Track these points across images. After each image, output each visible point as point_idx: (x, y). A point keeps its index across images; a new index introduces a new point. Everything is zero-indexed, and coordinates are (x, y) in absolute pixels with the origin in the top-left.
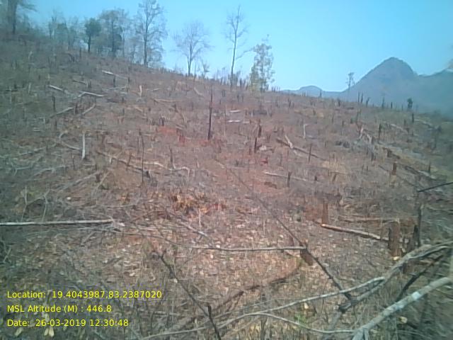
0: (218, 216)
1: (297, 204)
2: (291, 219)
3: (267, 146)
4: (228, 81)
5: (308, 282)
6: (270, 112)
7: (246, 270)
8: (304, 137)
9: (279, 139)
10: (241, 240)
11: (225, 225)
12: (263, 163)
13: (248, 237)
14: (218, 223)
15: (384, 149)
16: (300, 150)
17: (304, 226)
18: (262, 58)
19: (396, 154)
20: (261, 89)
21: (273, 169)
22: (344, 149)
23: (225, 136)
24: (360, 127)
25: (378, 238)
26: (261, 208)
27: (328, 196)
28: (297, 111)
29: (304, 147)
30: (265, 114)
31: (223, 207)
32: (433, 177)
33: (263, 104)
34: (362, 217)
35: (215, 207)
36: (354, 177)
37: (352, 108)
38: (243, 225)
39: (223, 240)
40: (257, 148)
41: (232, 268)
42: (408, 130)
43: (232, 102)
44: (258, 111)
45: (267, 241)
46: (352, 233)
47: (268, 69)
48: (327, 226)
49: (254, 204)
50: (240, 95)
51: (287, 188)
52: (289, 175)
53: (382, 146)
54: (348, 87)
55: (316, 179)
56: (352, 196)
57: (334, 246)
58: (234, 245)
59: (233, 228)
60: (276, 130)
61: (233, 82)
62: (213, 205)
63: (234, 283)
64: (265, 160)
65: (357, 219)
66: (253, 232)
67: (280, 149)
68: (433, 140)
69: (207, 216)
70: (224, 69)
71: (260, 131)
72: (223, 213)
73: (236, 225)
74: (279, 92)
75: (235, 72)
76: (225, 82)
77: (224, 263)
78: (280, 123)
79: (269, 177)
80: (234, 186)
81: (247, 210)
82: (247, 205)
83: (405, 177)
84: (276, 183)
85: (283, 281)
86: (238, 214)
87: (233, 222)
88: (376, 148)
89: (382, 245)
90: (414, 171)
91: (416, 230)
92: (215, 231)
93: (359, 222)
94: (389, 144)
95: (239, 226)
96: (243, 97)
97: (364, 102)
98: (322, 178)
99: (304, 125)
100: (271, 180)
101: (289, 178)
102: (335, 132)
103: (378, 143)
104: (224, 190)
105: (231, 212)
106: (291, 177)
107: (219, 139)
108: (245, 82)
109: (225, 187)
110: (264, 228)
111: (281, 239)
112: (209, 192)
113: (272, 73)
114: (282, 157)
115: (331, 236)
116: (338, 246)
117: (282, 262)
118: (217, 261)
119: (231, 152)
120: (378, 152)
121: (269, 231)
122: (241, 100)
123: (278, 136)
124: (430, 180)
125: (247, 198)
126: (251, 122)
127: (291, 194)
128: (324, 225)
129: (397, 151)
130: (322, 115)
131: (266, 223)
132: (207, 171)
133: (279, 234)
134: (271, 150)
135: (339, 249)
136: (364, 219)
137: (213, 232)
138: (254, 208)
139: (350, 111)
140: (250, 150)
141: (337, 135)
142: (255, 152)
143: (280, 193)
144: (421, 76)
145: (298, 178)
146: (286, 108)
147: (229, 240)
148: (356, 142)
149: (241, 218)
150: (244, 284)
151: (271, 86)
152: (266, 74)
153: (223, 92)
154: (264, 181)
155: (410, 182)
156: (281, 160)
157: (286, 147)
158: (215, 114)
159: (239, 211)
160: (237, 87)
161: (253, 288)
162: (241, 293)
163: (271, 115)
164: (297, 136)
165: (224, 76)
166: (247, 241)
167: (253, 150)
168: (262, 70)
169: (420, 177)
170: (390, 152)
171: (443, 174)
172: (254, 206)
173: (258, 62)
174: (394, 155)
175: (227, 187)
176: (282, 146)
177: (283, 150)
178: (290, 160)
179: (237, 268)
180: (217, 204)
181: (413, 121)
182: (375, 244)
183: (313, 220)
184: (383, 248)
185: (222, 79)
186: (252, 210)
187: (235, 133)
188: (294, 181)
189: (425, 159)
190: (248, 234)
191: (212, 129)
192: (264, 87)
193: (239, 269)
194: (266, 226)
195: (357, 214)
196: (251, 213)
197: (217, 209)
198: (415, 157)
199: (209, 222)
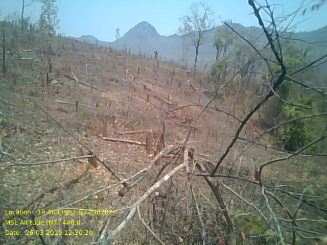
0: (17, 138)
1: (84, 125)
2: (80, 136)
3: (58, 80)
4: (18, 24)
5: (95, 180)
6: (58, 53)
7: (46, 178)
8: (86, 74)
9: (67, 75)
10: (40, 155)
11: (24, 144)
12: (54, 94)
13: (46, 152)
14: (17, 143)
15: (141, 84)
16: (84, 84)
17: (90, 140)
18: (48, 8)
19: (149, 88)
20: (49, 33)
21: (64, 98)
22: (116, 84)
23: (19, 71)
24: (126, 69)
25: (140, 143)
26: (55, 129)
27: (106, 117)
28: (80, 54)
29: (87, 82)
30: (54, 54)
31: (22, 130)
32: (170, 103)
33: (51, 46)
34: (129, 131)
35: (14, 131)
36: (123, 104)
37: (120, 55)
38: (41, 143)
39: (23, 157)
40: (49, 81)
41: (33, 178)
42: (155, 72)
43: (24, 42)
44: (48, 51)
45: (62, 154)
46: (124, 142)
47: (55, 18)
48: (107, 138)
49: (50, 126)
50: (31, 37)
51: (76, 113)
52: (77, 102)
53: (140, 82)
54: (116, 39)
55: (97, 105)
56: (123, 117)
57: (112, 152)
58: (34, 160)
59: (32, 146)
60: (64, 68)
61: (24, 26)
62: (12, 129)
63: (36, 189)
64: (56, 91)
65: (127, 132)
66: (50, 148)
67: (68, 82)
68: (170, 79)
69: (7, 138)
70: (14, 14)
71: (51, 67)
72: (22, 135)
73: (35, 143)
74: (65, 37)
75: (25, 17)
76: (16, 25)
77: (26, 175)
78: (66, 62)
79: (61, 105)
80: (30, 112)
81: (43, 131)
82: (43, 127)
83: (154, 103)
84: (66, 109)
85: (76, 181)
86: (36, 135)
87: (31, 142)
88: (136, 83)
89: (143, 148)
90: (160, 100)
91: (162, 136)
92: (16, 150)
93: (128, 134)
94: (144, 82)
95: (37, 144)
96: (33, 38)
97: (128, 51)
98: (101, 104)
99: (86, 65)
100: (63, 107)
101: (77, 105)
102: (109, 71)
103: (138, 80)
104: (21, 116)
105: (29, 134)
106: (78, 104)
107: (14, 73)
108: (34, 27)
109: (22, 113)
110: (59, 144)
111: (73, 151)
112: (7, 118)
113: (58, 21)
114: (70, 89)
115: (109, 145)
116: (115, 152)
117: (75, 168)
118: (19, 174)
119: (26, 85)
120: (137, 86)
121: (63, 146)
122: (32, 42)
123: (66, 72)
124: (169, 104)
125: (43, 121)
126: (42, 60)
127: (78, 117)
128: (104, 138)
129: (150, 86)
130: (99, 58)
131: (60, 140)
132: (4, 100)
133: (72, 147)
134: (61, 83)
135: (115, 154)
136: (131, 132)
137: (14, 151)
138: (49, 129)
139: (119, 56)
140: (43, 83)
141: (110, 73)
142: (47, 84)
143: (71, 117)
144: (162, 36)
145: (84, 105)
146: (71, 51)
147: (29, 156)
148: (123, 79)
149: (39, 138)
150: (44, 189)
151: (57, 32)
152: (53, 22)
153: (15, 33)
154: (57, 108)
155: (158, 106)
156: (70, 92)
157: (73, 81)
158: (8, 52)
159: (36, 133)
160: (28, 30)
161: (52, 191)
162: (42, 196)
163: (59, 56)
164: (80, 73)
165: (15, 19)
166: (45, 155)
167: (45, 83)
168: (49, 18)
169: (163, 103)
170: (145, 87)
171: (176, 101)
172: (50, 127)
173: (45, 11)
174: (148, 89)
175: (24, 114)
176: (69, 81)
177: (71, 83)
178: (76, 91)
179: (38, 178)
180: (15, 128)
181: (158, 66)
182: (138, 148)
183: (97, 135)
184: (143, 150)
185: (13, 22)
186: (48, 131)
187: (28, 69)
188: (81, 107)
189: (166, 91)
190: (45, 150)
191: (6, 64)
192: (51, 33)
193: (40, 178)
194: (60, 142)
195: (126, 129)
196: (47, 134)
197: (16, 132)
198: (160, 90)
199: (9, 143)
